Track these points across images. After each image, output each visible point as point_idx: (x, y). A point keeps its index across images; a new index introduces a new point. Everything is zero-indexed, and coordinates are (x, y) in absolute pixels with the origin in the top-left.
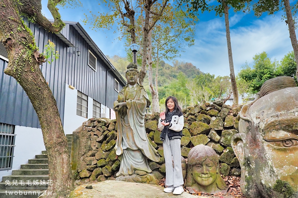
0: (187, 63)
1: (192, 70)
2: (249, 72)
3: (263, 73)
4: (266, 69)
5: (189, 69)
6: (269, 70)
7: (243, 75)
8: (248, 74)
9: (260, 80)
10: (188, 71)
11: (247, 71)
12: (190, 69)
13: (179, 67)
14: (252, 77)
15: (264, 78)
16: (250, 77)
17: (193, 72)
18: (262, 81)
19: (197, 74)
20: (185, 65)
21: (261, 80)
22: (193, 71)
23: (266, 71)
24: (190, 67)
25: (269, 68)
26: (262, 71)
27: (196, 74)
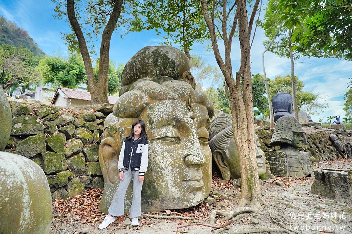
0: (19, 28)
1: (25, 41)
2: (58, 61)
3: (72, 68)
4: (76, 65)
5: (21, 38)
6: (79, 66)
7: (50, 62)
8: (56, 63)
9: (67, 74)
10: (18, 40)
11: (56, 60)
12: (23, 39)
13: (5, 30)
14: (61, 68)
15: (72, 73)
16: (58, 68)
17: (27, 45)
18: (69, 76)
19: (33, 50)
20: (16, 31)
21: (69, 74)
22: (26, 43)
23: (76, 66)
24: (23, 37)
25: (80, 65)
26: (72, 65)
27: (31, 50)
